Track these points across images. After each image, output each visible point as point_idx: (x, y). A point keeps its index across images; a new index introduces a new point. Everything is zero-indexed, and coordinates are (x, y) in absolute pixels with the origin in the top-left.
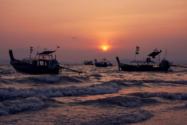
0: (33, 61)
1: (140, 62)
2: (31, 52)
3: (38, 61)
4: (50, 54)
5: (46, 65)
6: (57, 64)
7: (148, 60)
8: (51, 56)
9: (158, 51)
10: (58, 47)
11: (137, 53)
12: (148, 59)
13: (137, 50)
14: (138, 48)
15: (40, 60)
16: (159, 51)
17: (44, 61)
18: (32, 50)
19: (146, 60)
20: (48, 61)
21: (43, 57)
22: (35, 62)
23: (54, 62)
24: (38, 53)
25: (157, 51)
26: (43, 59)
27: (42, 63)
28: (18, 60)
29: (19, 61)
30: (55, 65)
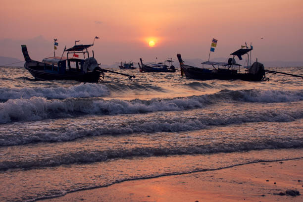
0: (60, 62)
1: (218, 64)
2: (55, 48)
3: (67, 61)
4: (85, 50)
5: (80, 68)
6: (96, 66)
7: (231, 62)
8: (86, 54)
9: (247, 47)
10: (97, 38)
11: (212, 50)
12: (230, 60)
13: (213, 45)
14: (215, 41)
15: (70, 60)
16: (250, 48)
17: (77, 61)
18: (56, 44)
19: (227, 62)
20: (82, 62)
21: (75, 55)
22: (62, 63)
23: (92, 61)
24: (65, 48)
25: (245, 48)
26: (75, 58)
27: (73, 65)
28: (36, 62)
29: (38, 63)
30: (93, 67)
